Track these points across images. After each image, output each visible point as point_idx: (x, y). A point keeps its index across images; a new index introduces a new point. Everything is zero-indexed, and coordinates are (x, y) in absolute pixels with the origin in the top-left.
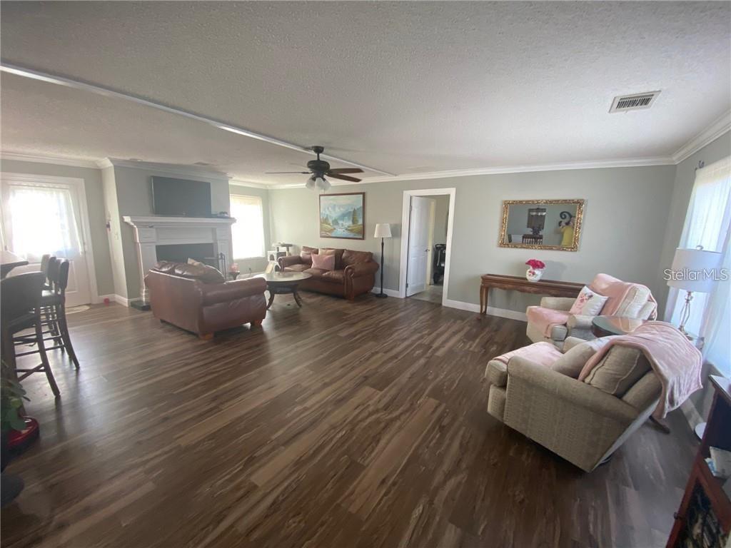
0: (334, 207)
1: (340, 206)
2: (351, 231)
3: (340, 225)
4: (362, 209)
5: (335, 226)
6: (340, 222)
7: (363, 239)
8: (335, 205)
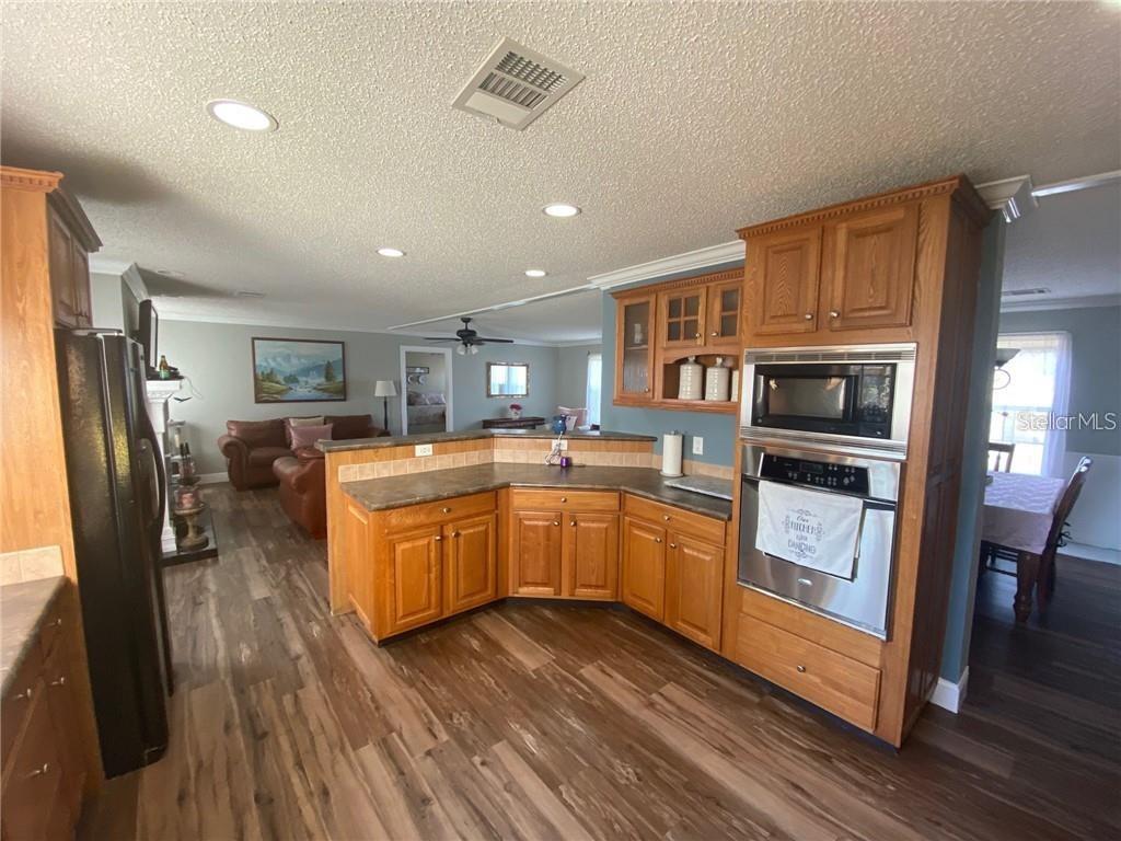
0: (287, 358)
1: (299, 357)
2: (324, 390)
3: (303, 384)
4: (341, 363)
5: (291, 385)
6: (302, 379)
7: (344, 400)
8: (289, 356)
